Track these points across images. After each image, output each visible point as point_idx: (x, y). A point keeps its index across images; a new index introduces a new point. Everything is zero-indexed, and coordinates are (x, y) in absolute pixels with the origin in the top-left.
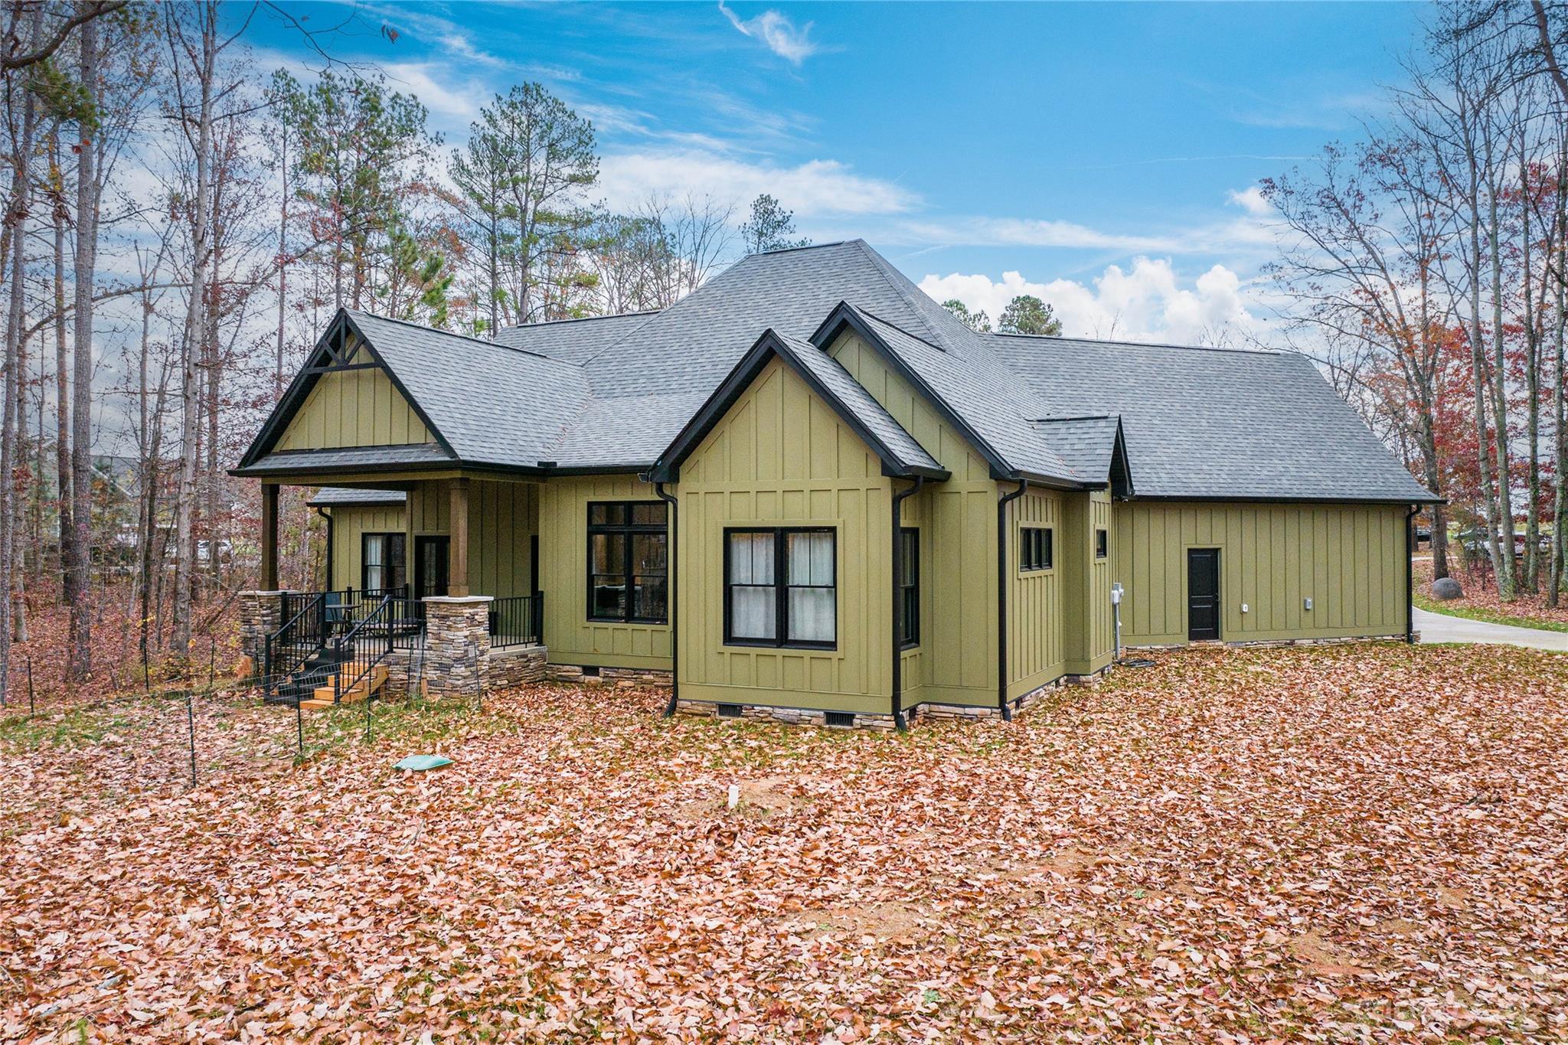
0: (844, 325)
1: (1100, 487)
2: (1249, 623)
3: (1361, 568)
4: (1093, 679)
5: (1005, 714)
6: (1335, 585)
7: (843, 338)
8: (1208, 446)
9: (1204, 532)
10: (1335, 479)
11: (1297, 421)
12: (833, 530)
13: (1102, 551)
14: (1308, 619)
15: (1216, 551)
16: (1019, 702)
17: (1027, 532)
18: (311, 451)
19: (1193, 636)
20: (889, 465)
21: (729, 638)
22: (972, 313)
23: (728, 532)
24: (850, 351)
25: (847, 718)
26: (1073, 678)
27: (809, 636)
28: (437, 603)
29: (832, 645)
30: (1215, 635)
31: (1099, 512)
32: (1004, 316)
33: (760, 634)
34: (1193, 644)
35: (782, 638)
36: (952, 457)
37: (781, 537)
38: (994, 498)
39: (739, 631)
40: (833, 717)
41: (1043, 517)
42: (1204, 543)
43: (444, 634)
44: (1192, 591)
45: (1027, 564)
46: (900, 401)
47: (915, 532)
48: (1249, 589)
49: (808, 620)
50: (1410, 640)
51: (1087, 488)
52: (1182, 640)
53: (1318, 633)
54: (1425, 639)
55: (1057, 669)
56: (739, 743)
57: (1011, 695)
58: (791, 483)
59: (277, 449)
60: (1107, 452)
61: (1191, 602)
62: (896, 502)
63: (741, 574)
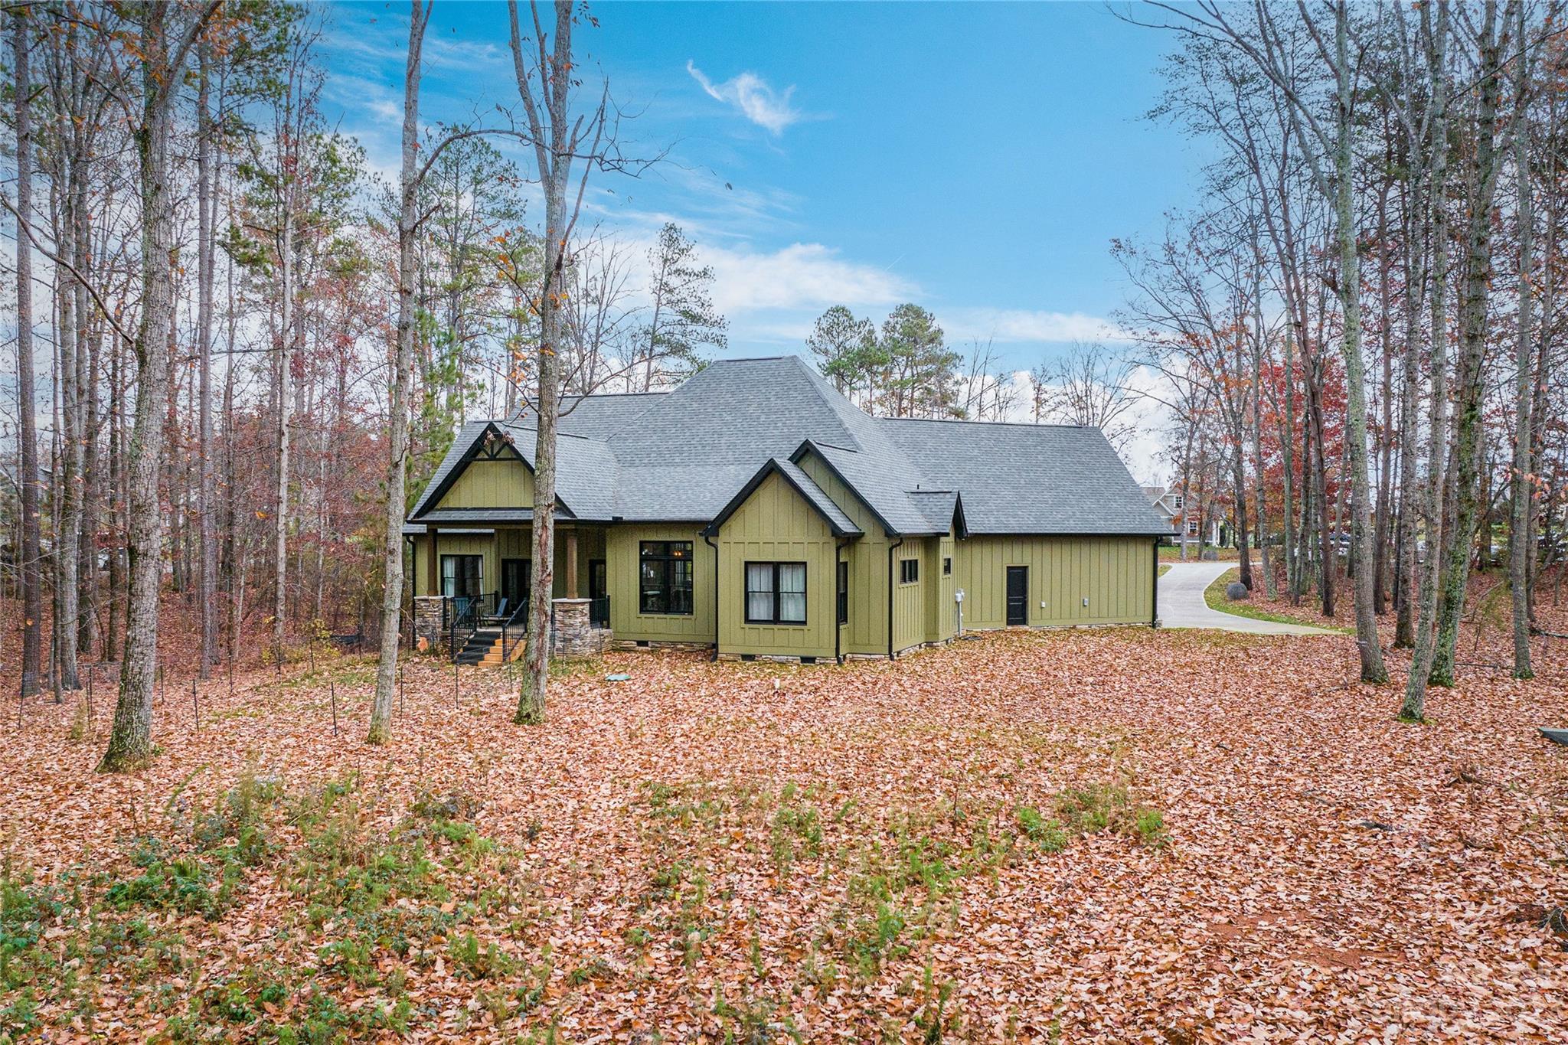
0: (808, 450)
1: (947, 535)
2: (1046, 614)
3: (1122, 577)
4: (941, 644)
5: (892, 658)
6: (1104, 591)
7: (806, 458)
8: (1023, 498)
9: (1017, 556)
10: (1106, 520)
11: (1086, 478)
12: (804, 564)
13: (947, 569)
14: (1085, 611)
15: (1025, 568)
16: (899, 653)
17: (904, 563)
18: (465, 509)
19: (1009, 623)
20: (835, 531)
21: (747, 620)
22: (857, 319)
23: (747, 564)
24: (809, 464)
25: (812, 660)
26: (929, 644)
27: (792, 618)
28: (562, 603)
29: (804, 623)
30: (1024, 622)
31: (947, 548)
32: (888, 323)
33: (764, 617)
34: (1010, 628)
35: (776, 619)
36: (866, 526)
37: (776, 567)
38: (887, 546)
39: (753, 616)
40: (805, 660)
41: (915, 554)
42: (1017, 563)
43: (567, 621)
44: (1009, 594)
45: (904, 580)
46: (837, 493)
47: (845, 564)
48: (1047, 594)
49: (791, 610)
50: (1154, 626)
51: (939, 535)
52: (1002, 625)
53: (1091, 621)
54: (1164, 626)
55: (921, 639)
56: (762, 670)
57: (895, 649)
58: (783, 539)
59: (438, 506)
60: (950, 514)
61: (1009, 600)
62: (838, 549)
63: (754, 585)
